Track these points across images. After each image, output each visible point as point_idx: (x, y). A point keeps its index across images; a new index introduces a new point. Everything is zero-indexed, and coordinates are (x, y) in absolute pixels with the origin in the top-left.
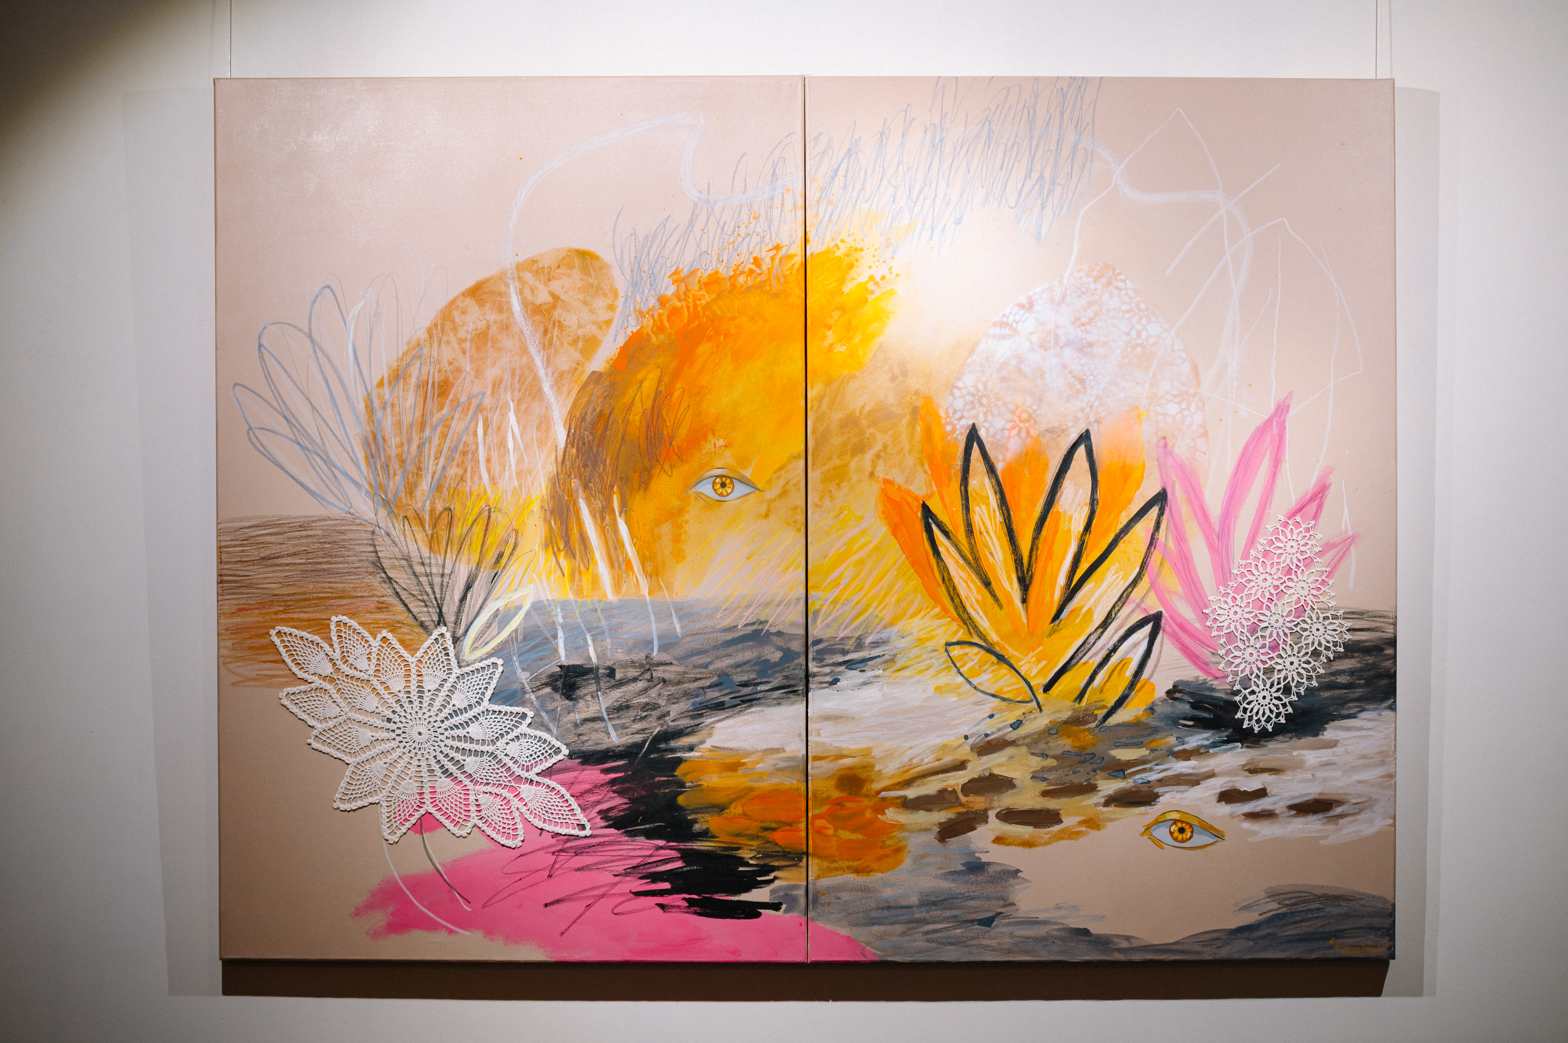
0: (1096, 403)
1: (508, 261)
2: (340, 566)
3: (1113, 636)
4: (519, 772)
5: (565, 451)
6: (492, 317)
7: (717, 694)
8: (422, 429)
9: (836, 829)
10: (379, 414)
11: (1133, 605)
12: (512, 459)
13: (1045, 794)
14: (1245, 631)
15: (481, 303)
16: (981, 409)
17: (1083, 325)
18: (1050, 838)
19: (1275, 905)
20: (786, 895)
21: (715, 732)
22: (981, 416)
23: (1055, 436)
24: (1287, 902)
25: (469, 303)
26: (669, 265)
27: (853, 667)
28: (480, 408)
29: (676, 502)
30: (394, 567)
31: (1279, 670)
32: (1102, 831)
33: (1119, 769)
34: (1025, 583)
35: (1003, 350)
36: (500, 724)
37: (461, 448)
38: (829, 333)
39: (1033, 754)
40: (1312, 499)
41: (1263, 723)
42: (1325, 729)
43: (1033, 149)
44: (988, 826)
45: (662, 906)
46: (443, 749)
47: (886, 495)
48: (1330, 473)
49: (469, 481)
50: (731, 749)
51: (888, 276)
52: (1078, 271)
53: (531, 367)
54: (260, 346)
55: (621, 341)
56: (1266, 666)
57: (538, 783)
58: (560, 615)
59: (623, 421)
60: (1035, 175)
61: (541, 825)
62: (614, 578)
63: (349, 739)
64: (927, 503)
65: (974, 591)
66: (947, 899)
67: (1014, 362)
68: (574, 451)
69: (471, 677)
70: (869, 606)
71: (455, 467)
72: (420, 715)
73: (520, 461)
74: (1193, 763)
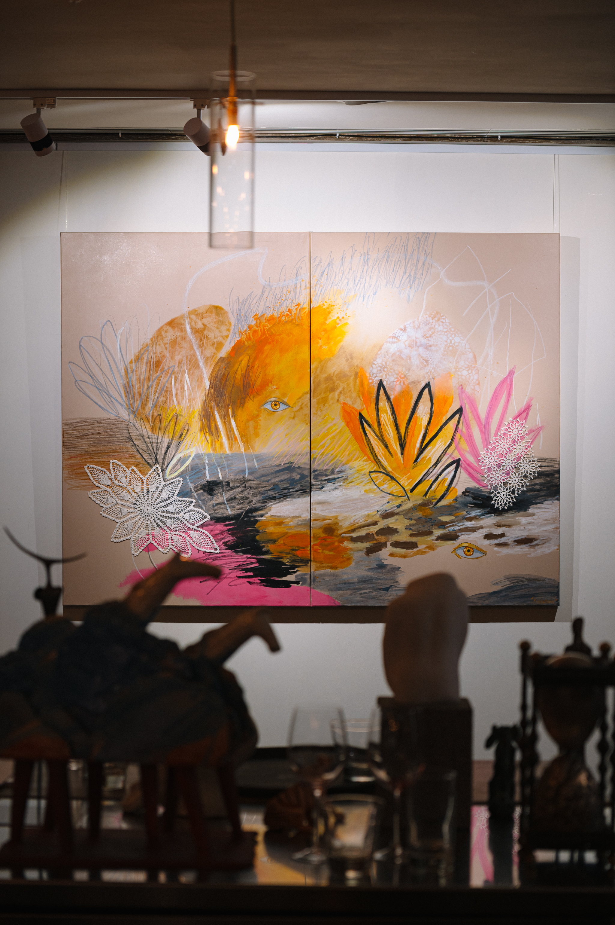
0: (433, 371)
1: (185, 310)
2: (114, 439)
3: (439, 469)
4: (189, 526)
5: (209, 391)
6: (178, 334)
7: (273, 493)
8: (149, 381)
9: (323, 551)
10: (130, 375)
11: (448, 456)
12: (187, 394)
13: (411, 535)
14: (495, 467)
15: (173, 328)
16: (384, 373)
17: (427, 337)
18: (413, 554)
19: (508, 583)
20: (302, 578)
21: (272, 509)
22: (384, 376)
23: (415, 384)
24: (513, 581)
25: (169, 328)
26: (252, 312)
27: (330, 481)
28: (173, 372)
29: (255, 412)
30: (137, 439)
31: (510, 483)
32: (435, 551)
33: (442, 525)
34: (402, 446)
35: (393, 348)
36: (181, 505)
37: (165, 389)
38: (320, 341)
39: (406, 518)
40: (524, 411)
41: (503, 506)
42: (529, 508)
43: (406, 263)
44: (387, 549)
45: (250, 583)
46: (158, 516)
47: (344, 409)
48: (532, 400)
49: (168, 403)
50: (279, 516)
51: (345, 317)
52: (425, 315)
53: (194, 355)
54: (80, 346)
55: (232, 344)
56: (505, 482)
57: (197, 531)
58: (207, 460)
59: (233, 378)
60: (407, 274)
61: (199, 548)
62: (229, 444)
63: (118, 512)
64: (361, 412)
65: (381, 450)
66: (369, 580)
67: (398, 353)
68: (213, 390)
69: (169, 486)
70: (337, 456)
71: (162, 397)
72: (148, 502)
73: (190, 395)
74: (473, 522)
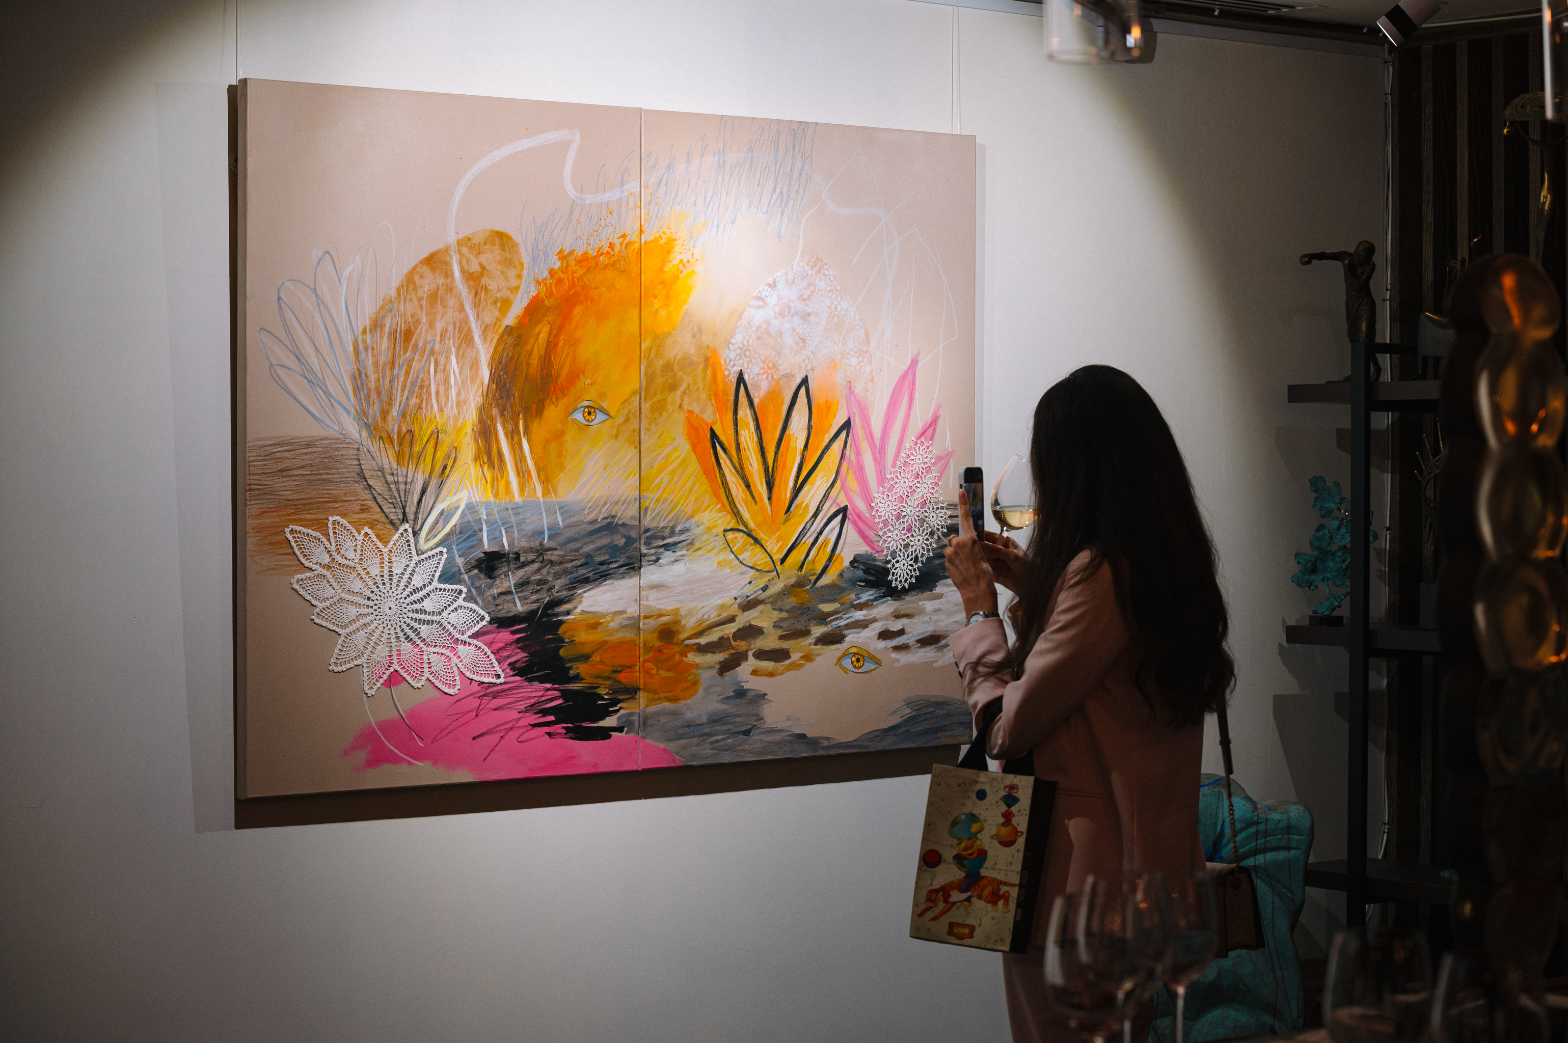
0: (812, 357)
1: (452, 238)
2: (335, 476)
3: (820, 523)
4: (457, 636)
5: (488, 387)
6: (441, 281)
7: (585, 571)
8: (393, 368)
9: (658, 671)
10: (363, 356)
11: (832, 501)
12: (453, 392)
13: (781, 638)
14: (893, 518)
15: (433, 269)
16: (745, 359)
17: (805, 300)
18: (784, 670)
19: (909, 711)
20: (627, 720)
21: (584, 600)
22: (746, 364)
23: (788, 380)
24: (915, 708)
25: (425, 269)
26: (556, 246)
27: (669, 548)
28: (432, 352)
29: (559, 426)
30: (372, 477)
31: (912, 546)
32: (814, 663)
33: (823, 618)
34: (770, 485)
35: (758, 316)
36: (445, 598)
37: (419, 383)
38: (656, 301)
39: (774, 609)
40: (930, 426)
41: (903, 583)
42: (936, 586)
43: (777, 173)
44: (747, 663)
45: (549, 734)
46: (406, 619)
47: (689, 422)
48: (940, 407)
49: (424, 410)
50: (593, 612)
51: (691, 260)
52: (802, 262)
53: (466, 321)
54: (279, 298)
55: (525, 303)
56: (905, 543)
57: (470, 644)
58: (484, 513)
59: (526, 364)
60: (778, 190)
61: (471, 676)
62: (519, 484)
63: (341, 614)
64: (713, 427)
65: (741, 491)
66: (723, 718)
67: (764, 326)
68: (494, 386)
69: (425, 562)
70: (678, 503)
71: (415, 397)
72: (390, 594)
73: (459, 394)
74: (864, 612)
